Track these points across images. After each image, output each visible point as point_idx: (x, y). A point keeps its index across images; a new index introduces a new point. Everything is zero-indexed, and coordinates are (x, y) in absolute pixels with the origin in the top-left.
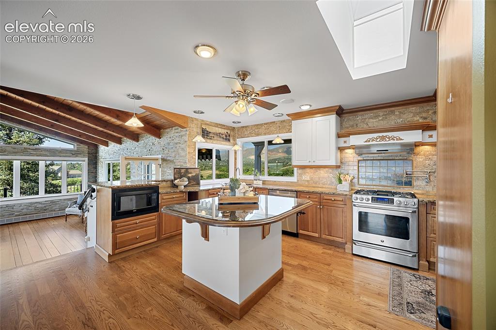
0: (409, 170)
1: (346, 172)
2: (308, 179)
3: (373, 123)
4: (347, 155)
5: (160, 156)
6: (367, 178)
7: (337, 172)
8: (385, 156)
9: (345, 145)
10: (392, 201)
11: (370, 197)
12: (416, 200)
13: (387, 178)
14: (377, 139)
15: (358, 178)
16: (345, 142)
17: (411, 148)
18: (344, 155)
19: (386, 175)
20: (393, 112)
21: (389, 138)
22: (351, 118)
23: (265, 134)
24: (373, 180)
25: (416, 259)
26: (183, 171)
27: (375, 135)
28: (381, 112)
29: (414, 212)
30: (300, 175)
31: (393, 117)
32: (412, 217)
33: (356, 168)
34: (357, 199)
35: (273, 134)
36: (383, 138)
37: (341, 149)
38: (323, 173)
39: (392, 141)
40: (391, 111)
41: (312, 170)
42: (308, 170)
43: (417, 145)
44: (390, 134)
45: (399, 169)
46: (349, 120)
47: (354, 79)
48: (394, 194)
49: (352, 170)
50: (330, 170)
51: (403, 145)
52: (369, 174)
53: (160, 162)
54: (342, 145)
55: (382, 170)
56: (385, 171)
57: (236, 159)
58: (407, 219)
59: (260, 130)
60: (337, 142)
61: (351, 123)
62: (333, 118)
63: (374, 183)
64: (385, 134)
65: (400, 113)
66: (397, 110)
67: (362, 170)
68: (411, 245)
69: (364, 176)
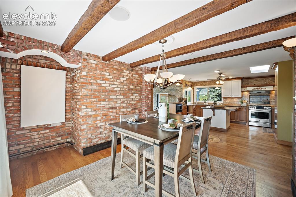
0: (269, 99)
1: (244, 100)
2: (228, 102)
3: (255, 83)
4: (245, 94)
5: (167, 94)
6: (253, 102)
7: (241, 100)
8: (260, 95)
9: (244, 90)
10: (263, 108)
11: (255, 107)
12: (271, 108)
13: (260, 102)
14: (257, 88)
15: (249, 102)
16: (244, 89)
17: (269, 92)
18: (243, 94)
19: (260, 100)
20: (263, 79)
21: (262, 88)
22: (246, 80)
23: (208, 85)
24: (255, 102)
25: (271, 125)
26: (181, 99)
27: (257, 87)
28: (258, 79)
29: (270, 111)
30: (224, 101)
31: (263, 81)
32: (270, 112)
33: (248, 98)
34: (251, 108)
35: (212, 85)
36: (259, 88)
37: (242, 92)
38: (235, 100)
39: (262, 90)
40: (262, 79)
41: (230, 99)
42: (228, 99)
43: (271, 91)
44: (262, 87)
45: (265, 98)
46: (246, 82)
47: (252, 73)
48: (263, 106)
49: (247, 99)
50: (238, 99)
51: (266, 91)
52: (254, 100)
53: (167, 96)
54: (243, 90)
55: (258, 99)
56: (260, 99)
57: (193, 94)
58: (268, 113)
59: (206, 84)
60: (241, 89)
61: (247, 82)
62: (240, 81)
63: (256, 103)
64: (260, 87)
65: (266, 80)
66: (264, 79)
67: (251, 99)
68: (269, 121)
69: (251, 101)
